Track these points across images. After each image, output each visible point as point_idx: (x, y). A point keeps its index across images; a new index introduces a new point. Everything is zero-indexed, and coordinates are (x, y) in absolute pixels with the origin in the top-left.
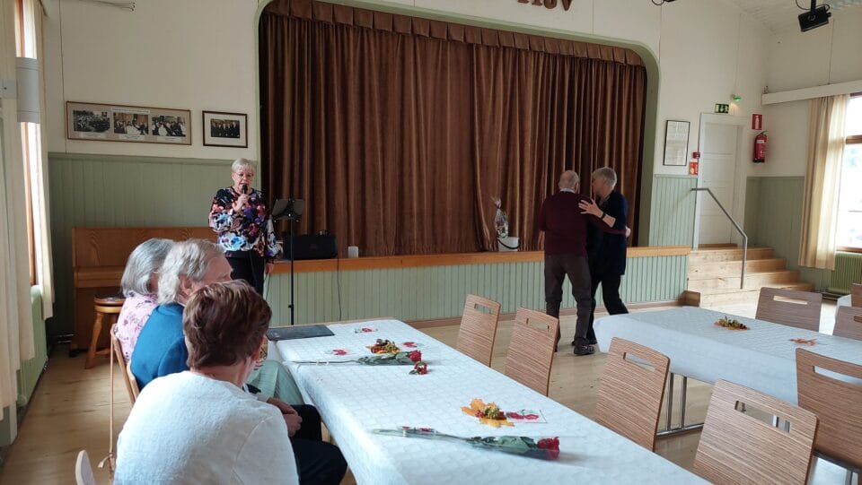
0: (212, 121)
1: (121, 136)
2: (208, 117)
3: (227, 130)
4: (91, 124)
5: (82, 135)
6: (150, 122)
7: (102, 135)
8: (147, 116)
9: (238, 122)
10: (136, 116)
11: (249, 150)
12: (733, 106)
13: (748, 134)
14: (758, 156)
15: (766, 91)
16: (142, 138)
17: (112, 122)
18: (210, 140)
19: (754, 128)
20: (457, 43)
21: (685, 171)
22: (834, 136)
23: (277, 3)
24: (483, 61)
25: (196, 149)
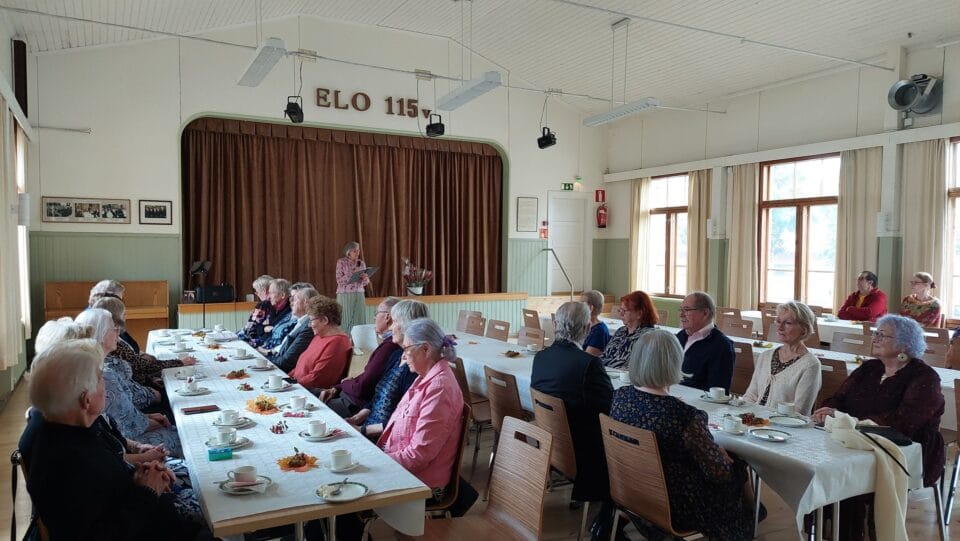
0: (146, 207)
1: (80, 219)
2: (143, 204)
3: (156, 213)
4: (59, 211)
5: (53, 219)
6: (101, 209)
7: (67, 219)
8: (98, 205)
9: (165, 207)
10: (91, 205)
11: (173, 227)
12: (576, 184)
13: (593, 205)
14: (602, 222)
15: (607, 172)
16: (95, 220)
17: (74, 209)
18: (144, 220)
19: (597, 200)
20: (340, 144)
21: (536, 236)
22: (643, 208)
23: (196, 122)
24: (362, 156)
25: (134, 226)
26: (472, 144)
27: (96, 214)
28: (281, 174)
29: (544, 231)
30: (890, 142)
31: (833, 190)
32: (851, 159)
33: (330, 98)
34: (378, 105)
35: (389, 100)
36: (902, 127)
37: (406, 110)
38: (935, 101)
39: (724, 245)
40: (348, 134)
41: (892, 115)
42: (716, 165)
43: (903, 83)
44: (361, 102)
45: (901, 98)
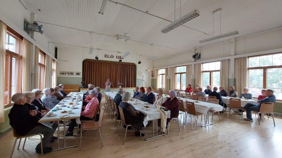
1: (66, 75)
2: (76, 73)
3: (78, 74)
4: (62, 74)
7: (64, 75)
9: (80, 73)
11: (81, 76)
12: (148, 70)
13: (151, 73)
14: (153, 76)
15: (153, 68)
17: (65, 73)
18: (76, 75)
20: (108, 63)
21: (141, 78)
22: (158, 74)
23: (85, 60)
24: (112, 65)
25: (75, 76)
26: (131, 63)
27: (68, 74)
28: (99, 68)
29: (143, 77)
30: (193, 64)
31: (185, 71)
32: (187, 66)
33: (107, 56)
34: (115, 57)
35: (117, 56)
36: (195, 61)
37: (119, 58)
38: (199, 57)
39: (170, 80)
40: (110, 62)
41: (193, 59)
42: (169, 67)
43: (194, 54)
44: (112, 57)
45: (194, 57)
